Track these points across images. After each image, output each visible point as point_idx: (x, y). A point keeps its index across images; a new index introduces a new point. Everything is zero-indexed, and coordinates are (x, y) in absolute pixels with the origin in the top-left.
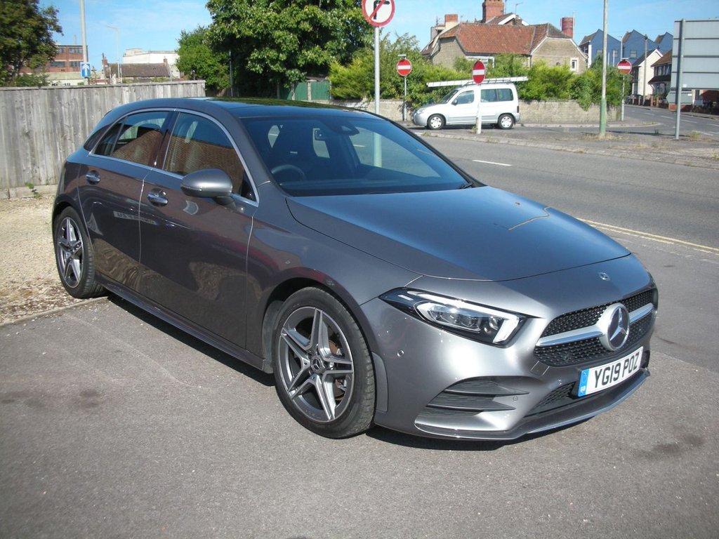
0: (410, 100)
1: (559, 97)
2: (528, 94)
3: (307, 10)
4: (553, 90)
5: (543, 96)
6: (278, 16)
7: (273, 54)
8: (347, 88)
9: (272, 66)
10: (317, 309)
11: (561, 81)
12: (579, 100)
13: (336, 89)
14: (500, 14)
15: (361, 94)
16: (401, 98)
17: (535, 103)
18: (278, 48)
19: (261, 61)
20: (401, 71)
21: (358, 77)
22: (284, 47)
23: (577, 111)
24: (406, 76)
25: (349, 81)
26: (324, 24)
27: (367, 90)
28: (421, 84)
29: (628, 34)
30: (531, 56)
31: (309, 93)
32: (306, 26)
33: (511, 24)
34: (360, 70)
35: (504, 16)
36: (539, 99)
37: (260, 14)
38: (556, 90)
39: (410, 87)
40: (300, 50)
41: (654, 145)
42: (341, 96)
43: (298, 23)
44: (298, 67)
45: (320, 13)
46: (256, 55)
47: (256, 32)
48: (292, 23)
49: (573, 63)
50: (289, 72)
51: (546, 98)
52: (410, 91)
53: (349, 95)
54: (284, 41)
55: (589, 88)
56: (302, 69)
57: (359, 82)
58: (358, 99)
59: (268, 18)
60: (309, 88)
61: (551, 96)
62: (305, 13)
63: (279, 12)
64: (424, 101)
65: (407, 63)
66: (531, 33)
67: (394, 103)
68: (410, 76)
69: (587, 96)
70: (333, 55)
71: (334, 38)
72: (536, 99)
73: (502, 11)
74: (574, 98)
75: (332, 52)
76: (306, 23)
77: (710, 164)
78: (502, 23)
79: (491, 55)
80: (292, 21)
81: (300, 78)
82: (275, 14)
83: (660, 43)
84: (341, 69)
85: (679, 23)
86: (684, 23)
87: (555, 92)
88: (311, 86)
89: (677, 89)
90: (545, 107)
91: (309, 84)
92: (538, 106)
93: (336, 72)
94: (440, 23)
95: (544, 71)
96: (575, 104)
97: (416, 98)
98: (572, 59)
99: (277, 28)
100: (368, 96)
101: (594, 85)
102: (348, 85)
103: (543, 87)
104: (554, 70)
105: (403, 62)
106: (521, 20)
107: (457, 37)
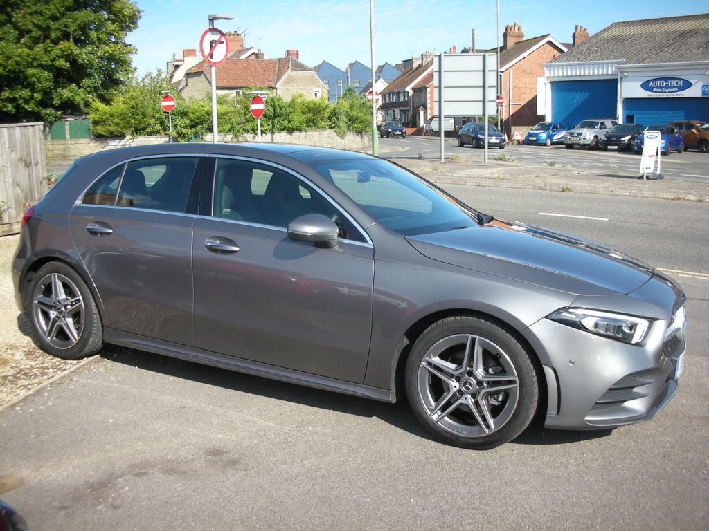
0: (175, 135)
1: (318, 127)
2: (290, 125)
3: (62, 46)
4: (312, 121)
5: (304, 127)
6: (31, 53)
7: (26, 93)
8: (110, 125)
9: (26, 107)
10: (470, 336)
11: (319, 112)
12: (338, 130)
13: (98, 127)
14: (240, 49)
15: (124, 131)
16: (166, 134)
17: (296, 133)
18: (31, 87)
19: (13, 100)
20: (164, 107)
21: (121, 114)
22: (39, 86)
23: (335, 140)
24: (170, 111)
25: (112, 118)
26: (80, 61)
27: (131, 127)
28: (185, 119)
29: (351, 65)
30: (276, 89)
31: (68, 132)
32: (62, 63)
33: (253, 57)
34: (122, 106)
35: (245, 50)
36: (299, 129)
37: (10, 51)
38: (315, 121)
39: (175, 123)
40: (56, 88)
41: (435, 169)
42: (104, 133)
43: (53, 60)
44: (53, 106)
45: (76, 50)
46: (7, 95)
47: (7, 70)
48: (46, 60)
49: (316, 94)
50: (44, 111)
51: (306, 128)
52: (175, 126)
53: (112, 133)
54: (38, 79)
55: (344, 118)
56: (57, 109)
57: (122, 120)
58: (122, 136)
59: (20, 56)
60: (67, 127)
61: (311, 127)
62: (61, 49)
63: (31, 48)
64: (190, 136)
65: (171, 99)
66: (275, 66)
67: (159, 139)
68: (174, 112)
69: (343, 125)
70: (89, 93)
71: (89, 75)
72: (297, 130)
73: (242, 46)
74: (331, 127)
75: (88, 89)
76: (61, 60)
77: (498, 183)
78: (243, 57)
79: (240, 88)
80: (46, 58)
81: (56, 117)
82: (27, 50)
83: (380, 72)
84: (101, 106)
85: (438, 57)
86: (443, 57)
87: (314, 123)
88: (70, 125)
89: (440, 117)
90: (306, 137)
91: (67, 123)
92: (300, 136)
93: (97, 110)
94: (177, 58)
95: (303, 103)
96: (332, 133)
97: (182, 133)
98: (314, 90)
99: (30, 65)
100: (132, 134)
101: (349, 115)
102: (110, 123)
103: (304, 118)
104: (312, 102)
105: (167, 98)
106: (263, 55)
107: (205, 72)
